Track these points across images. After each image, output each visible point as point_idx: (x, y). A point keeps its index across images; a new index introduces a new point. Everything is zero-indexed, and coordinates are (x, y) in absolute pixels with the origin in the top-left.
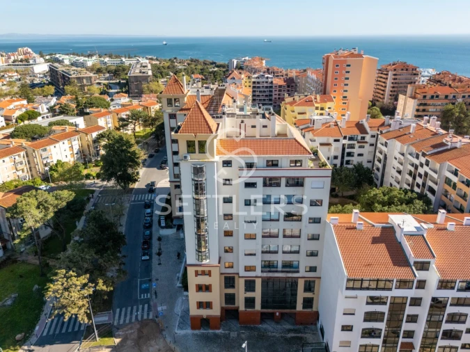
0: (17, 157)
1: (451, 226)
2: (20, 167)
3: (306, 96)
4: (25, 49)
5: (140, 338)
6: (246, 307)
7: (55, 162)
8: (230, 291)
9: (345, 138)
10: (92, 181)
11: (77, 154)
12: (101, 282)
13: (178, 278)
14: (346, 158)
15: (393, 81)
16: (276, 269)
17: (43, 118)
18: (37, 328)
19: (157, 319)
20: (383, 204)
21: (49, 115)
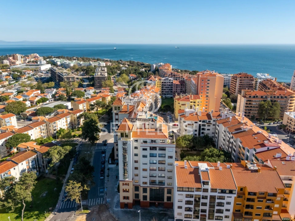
0: (42, 127)
1: (221, 168)
2: (43, 131)
3: (186, 95)
4: (35, 54)
5: (99, 211)
6: (143, 199)
7: (59, 129)
8: (137, 192)
9: (200, 121)
10: (77, 139)
11: (69, 124)
12: (85, 186)
13: (116, 187)
14: (202, 131)
15: (239, 83)
16: (156, 184)
17: (49, 101)
18: (57, 206)
19: (106, 204)
20: (209, 156)
21: (52, 99)
